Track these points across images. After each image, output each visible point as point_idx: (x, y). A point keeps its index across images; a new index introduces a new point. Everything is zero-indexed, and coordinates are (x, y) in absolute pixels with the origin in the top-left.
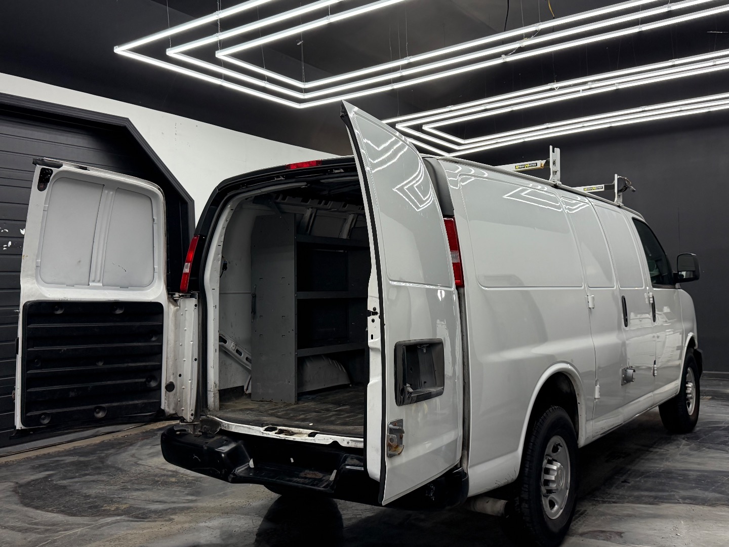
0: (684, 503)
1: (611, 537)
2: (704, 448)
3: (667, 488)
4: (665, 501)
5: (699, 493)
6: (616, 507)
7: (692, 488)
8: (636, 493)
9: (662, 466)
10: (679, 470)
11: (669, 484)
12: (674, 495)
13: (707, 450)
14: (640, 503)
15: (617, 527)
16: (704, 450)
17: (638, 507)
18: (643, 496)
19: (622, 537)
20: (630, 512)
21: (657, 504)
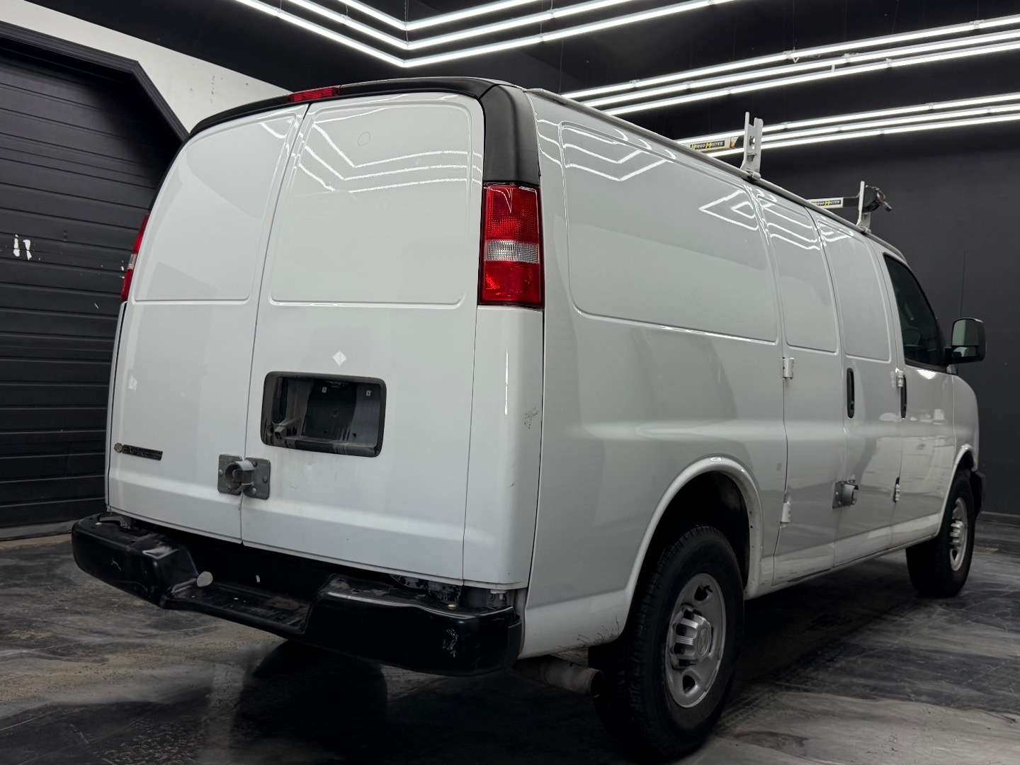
0: (917, 701)
1: (784, 744)
2: (969, 621)
3: (895, 676)
4: (888, 695)
5: (946, 688)
6: (807, 697)
7: (936, 679)
8: (845, 680)
9: (897, 642)
10: (922, 650)
11: (901, 669)
12: (904, 687)
13: (974, 624)
14: (846, 695)
15: (798, 730)
16: (968, 624)
17: (842, 701)
18: (853, 684)
19: (801, 745)
20: (826, 706)
21: (874, 698)
